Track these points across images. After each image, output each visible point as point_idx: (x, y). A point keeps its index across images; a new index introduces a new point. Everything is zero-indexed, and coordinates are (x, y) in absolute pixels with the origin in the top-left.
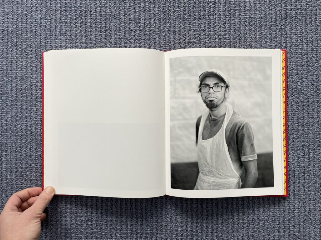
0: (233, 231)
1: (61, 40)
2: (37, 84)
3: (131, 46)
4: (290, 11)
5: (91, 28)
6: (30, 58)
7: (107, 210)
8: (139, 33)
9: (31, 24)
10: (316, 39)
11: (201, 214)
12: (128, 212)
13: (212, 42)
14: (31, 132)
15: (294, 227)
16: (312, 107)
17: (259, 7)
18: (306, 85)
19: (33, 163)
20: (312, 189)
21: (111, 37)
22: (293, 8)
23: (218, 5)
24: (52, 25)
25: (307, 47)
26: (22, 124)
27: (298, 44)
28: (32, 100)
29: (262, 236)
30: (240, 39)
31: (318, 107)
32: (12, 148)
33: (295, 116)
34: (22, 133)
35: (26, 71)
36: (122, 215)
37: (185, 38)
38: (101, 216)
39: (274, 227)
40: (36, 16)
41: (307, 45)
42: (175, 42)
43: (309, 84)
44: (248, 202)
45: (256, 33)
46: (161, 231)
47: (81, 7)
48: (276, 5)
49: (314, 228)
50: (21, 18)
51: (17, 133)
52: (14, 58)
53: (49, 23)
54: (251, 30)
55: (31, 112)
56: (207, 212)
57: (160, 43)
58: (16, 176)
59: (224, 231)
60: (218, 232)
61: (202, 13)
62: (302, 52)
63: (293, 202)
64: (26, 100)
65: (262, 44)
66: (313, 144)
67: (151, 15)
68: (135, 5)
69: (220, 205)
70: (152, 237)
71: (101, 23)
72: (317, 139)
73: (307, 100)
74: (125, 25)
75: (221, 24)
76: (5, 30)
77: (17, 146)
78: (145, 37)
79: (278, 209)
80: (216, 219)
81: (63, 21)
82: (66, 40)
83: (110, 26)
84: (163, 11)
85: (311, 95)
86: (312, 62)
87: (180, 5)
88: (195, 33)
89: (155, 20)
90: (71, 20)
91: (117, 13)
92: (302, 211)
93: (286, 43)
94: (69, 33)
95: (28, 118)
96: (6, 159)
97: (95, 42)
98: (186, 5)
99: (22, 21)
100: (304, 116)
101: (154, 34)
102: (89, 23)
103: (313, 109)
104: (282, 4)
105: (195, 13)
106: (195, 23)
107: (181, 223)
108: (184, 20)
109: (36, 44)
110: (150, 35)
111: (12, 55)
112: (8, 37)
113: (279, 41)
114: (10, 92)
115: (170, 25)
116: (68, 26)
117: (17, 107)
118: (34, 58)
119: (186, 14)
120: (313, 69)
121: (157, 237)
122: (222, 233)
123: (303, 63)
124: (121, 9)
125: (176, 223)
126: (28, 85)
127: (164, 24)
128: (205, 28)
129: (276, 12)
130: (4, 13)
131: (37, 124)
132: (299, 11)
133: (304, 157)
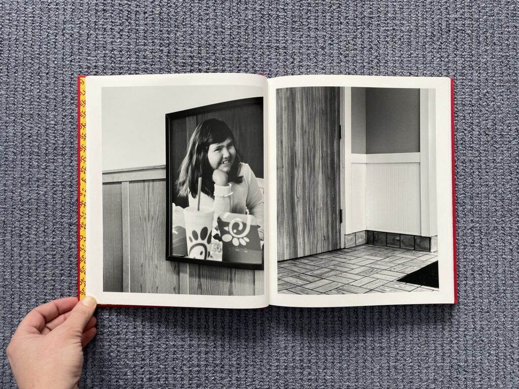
0: (366, 361)
1: (96, 57)
2: (56, 127)
3: (209, 69)
4: (454, 21)
5: (145, 39)
6: (45, 85)
7: (168, 328)
8: (222, 50)
9: (48, 31)
10: (493, 65)
11: (316, 333)
12: (201, 332)
13: (335, 66)
14: (47, 204)
15: (458, 353)
16: (485, 169)
17: (408, 14)
18: (477, 136)
19: (48, 254)
20: (486, 294)
21: (176, 54)
22: (458, 16)
23: (345, 10)
24: (82, 33)
25: (479, 77)
26: (31, 191)
27: (466, 72)
28: (47, 152)
29: (409, 367)
30: (378, 63)
31: (495, 170)
32: (14, 229)
33: (460, 182)
34: (31, 205)
35: (39, 105)
36: (191, 336)
37: (294, 59)
38: (159, 338)
39: (427, 354)
40: (56, 18)
41: (479, 75)
42: (278, 64)
43: (481, 134)
44: (389, 315)
45: (402, 54)
46: (253, 361)
47: (130, 5)
48: (433, 12)
49: (488, 354)
50: (32, 21)
51: (22, 206)
52: (19, 85)
53: (76, 29)
54: (394, 49)
55: (47, 172)
56: (326, 331)
57: (255, 66)
58: (21, 275)
59: (352, 361)
60: (341, 362)
61: (320, 20)
62: (471, 85)
63: (457, 315)
64: (38, 153)
65: (412, 71)
66: (486, 226)
67: (241, 21)
68: (216, 5)
69: (345, 319)
70: (239, 371)
71: (161, 31)
72: (492, 218)
73: (479, 158)
74: (199, 36)
75: (349, 39)
76: (6, 39)
77: (22, 226)
78: (231, 56)
79: (434, 325)
80: (339, 342)
81: (100, 28)
82: (105, 57)
83: (176, 37)
84: (260, 15)
85: (485, 150)
86: (487, 100)
87: (286, 8)
88: (309, 52)
89: (246, 29)
90: (113, 26)
91: (187, 16)
92: (470, 328)
93: (448, 70)
94: (109, 47)
95: (40, 181)
96: (4, 247)
97: (152, 61)
98: (296, 7)
99: (33, 25)
100: (473, 183)
101: (245, 51)
102: (142, 32)
103: (487, 172)
104: (442, 10)
105: (309, 21)
106: (309, 36)
107: (286, 348)
108: (292, 31)
109: (56, 62)
110: (239, 52)
111: (15, 79)
112: (10, 51)
113: (437, 67)
114: (11, 139)
115: (270, 39)
116: (108, 35)
117: (23, 163)
118: (52, 84)
119: (294, 22)
120: (487, 111)
121: (246, 371)
122: (349, 363)
123: (473, 102)
124: (194, 10)
125: (277, 349)
126: (42, 127)
127: (261, 36)
128: (324, 44)
129: (433, 22)
130: (3, 12)
131: (55, 191)
132: (467, 22)
133: (474, 246)
